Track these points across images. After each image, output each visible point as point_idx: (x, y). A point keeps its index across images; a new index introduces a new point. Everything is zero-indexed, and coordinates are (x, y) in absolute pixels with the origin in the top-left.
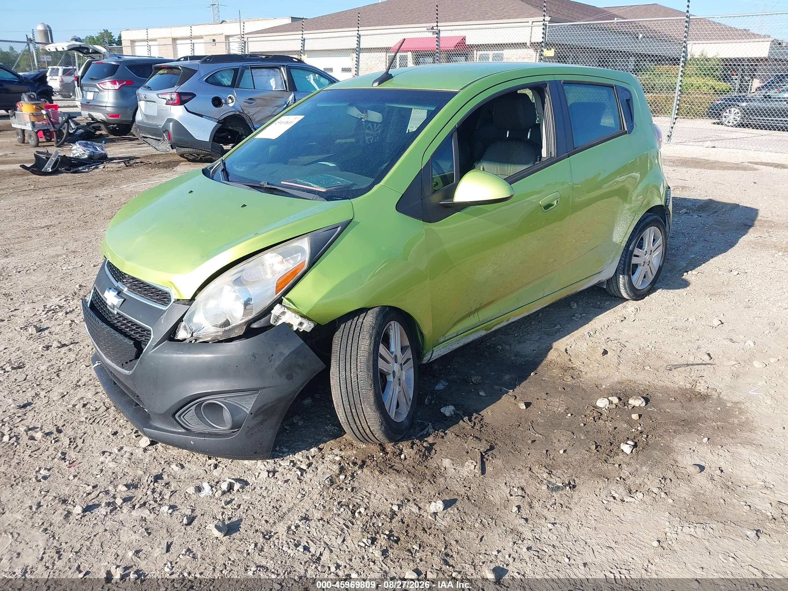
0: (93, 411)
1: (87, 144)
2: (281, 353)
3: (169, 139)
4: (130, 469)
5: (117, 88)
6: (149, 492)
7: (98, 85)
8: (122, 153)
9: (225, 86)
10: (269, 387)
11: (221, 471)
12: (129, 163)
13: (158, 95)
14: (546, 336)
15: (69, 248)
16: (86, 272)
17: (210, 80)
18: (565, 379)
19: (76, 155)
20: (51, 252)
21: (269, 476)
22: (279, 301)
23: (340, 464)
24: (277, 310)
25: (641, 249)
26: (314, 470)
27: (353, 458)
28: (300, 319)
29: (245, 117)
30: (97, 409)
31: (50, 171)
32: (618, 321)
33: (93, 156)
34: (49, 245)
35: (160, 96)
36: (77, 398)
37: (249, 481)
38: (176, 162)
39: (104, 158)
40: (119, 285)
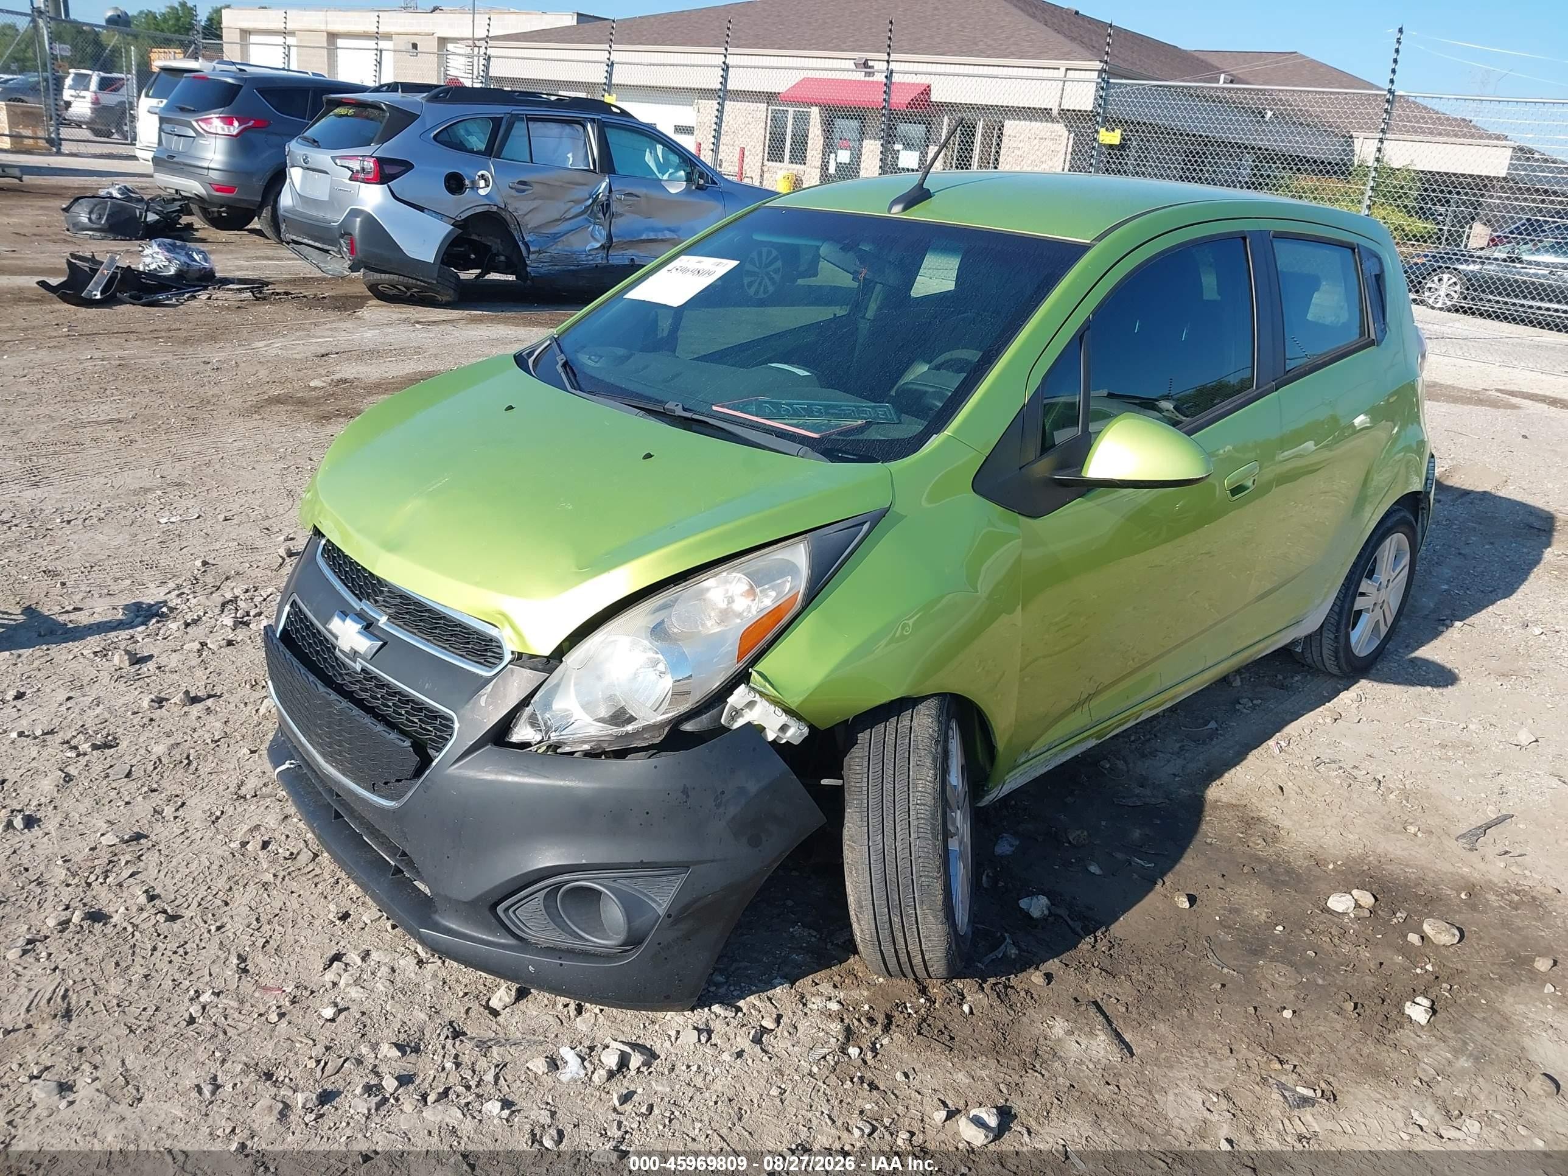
0: (285, 859)
1: (174, 245)
2: (742, 791)
3: (352, 251)
4: (398, 1006)
5: (235, 133)
6: (449, 1065)
7: (195, 124)
8: (240, 268)
9: (472, 151)
10: (712, 861)
11: (593, 1021)
12: (261, 292)
13: (334, 158)
14: (1192, 744)
15: (166, 473)
16: (210, 532)
17: (444, 137)
18: (1251, 844)
19: (153, 267)
20: (129, 480)
21: (699, 1040)
22: (742, 677)
23: (842, 1020)
24: (739, 696)
25: (1372, 580)
26: (791, 1030)
27: (866, 1007)
28: (784, 719)
29: (508, 218)
30: (293, 857)
31: (98, 297)
32: (1328, 720)
33: (187, 272)
34: (124, 466)
35: (338, 161)
36: (246, 828)
37: (657, 1049)
38: (357, 297)
39: (207, 279)
40: (365, 606)
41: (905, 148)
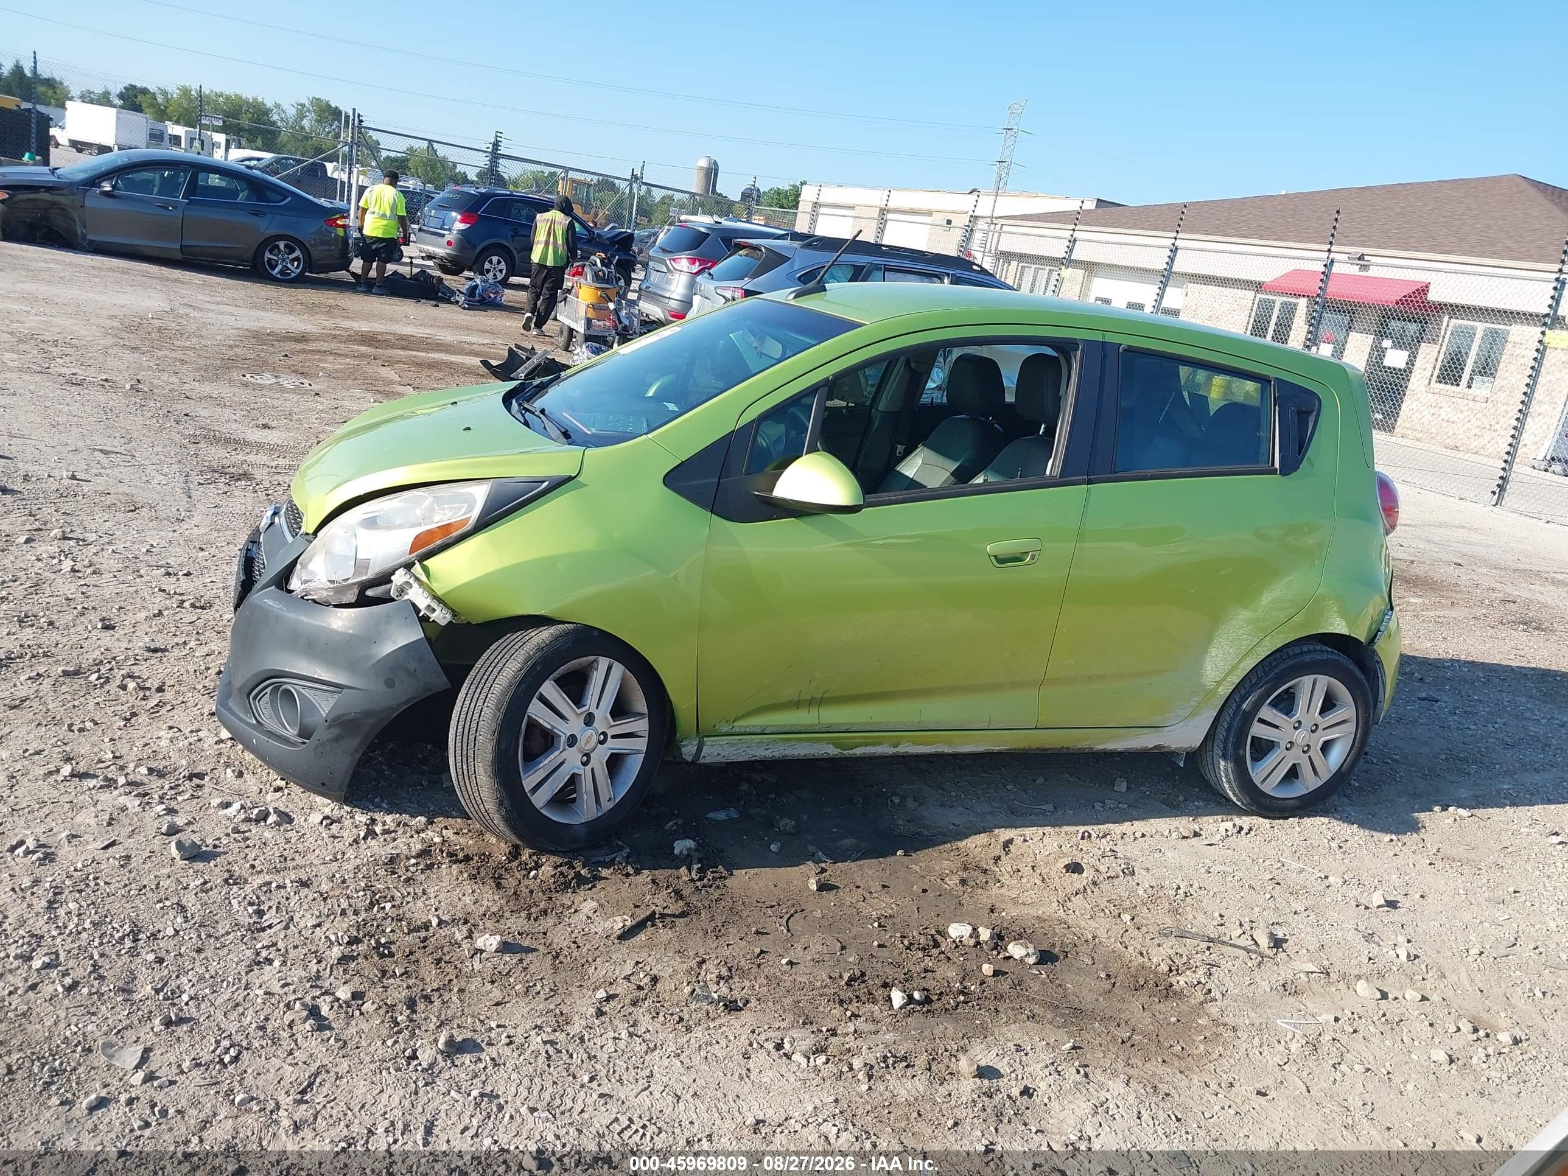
5: (691, 272)
7: (670, 262)
10: (359, 690)
11: (278, 797)
13: (716, 288)
22: (408, 566)
24: (399, 576)
25: (1287, 714)
28: (428, 601)
35: (718, 291)
41: (1394, 347)
